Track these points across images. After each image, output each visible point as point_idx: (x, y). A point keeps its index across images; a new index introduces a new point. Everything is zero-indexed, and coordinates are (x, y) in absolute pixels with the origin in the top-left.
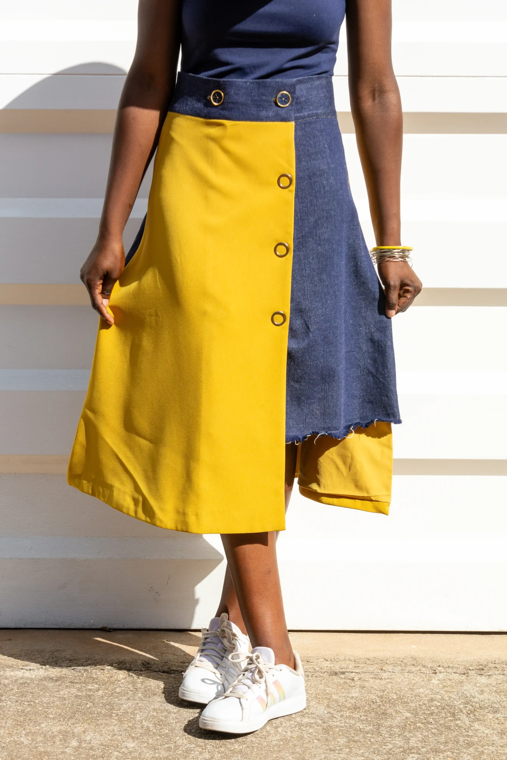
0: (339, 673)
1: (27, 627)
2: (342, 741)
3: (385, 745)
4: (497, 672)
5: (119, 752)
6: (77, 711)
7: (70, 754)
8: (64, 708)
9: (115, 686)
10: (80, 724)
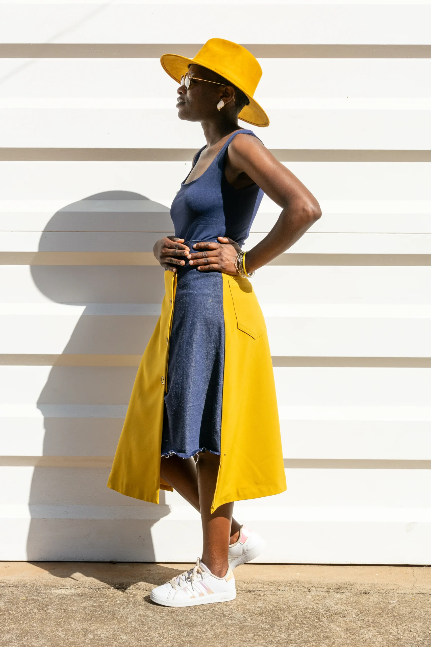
0: (252, 591)
1: (65, 560)
2: (251, 635)
3: (276, 638)
4: (347, 591)
5: (117, 642)
6: (93, 616)
7: (88, 644)
8: (85, 614)
9: (117, 600)
10: (95, 624)
